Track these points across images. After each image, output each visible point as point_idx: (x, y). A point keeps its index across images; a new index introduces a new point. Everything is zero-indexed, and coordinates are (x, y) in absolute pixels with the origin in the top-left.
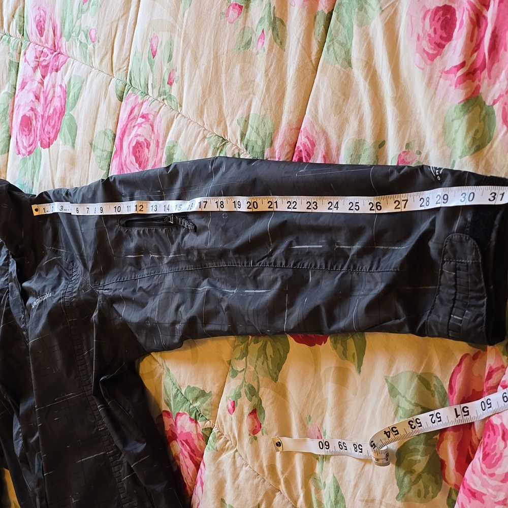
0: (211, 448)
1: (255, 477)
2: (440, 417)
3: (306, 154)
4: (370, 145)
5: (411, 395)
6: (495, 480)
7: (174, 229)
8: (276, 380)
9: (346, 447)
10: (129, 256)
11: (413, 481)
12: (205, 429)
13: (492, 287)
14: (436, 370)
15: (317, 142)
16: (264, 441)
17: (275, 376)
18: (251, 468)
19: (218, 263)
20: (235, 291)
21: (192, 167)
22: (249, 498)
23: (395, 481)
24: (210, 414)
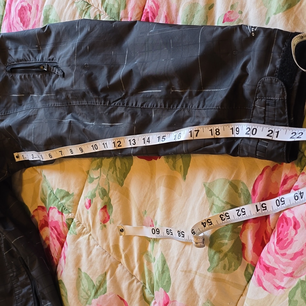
0: (72, 232)
1: (103, 254)
2: (245, 212)
3: (152, 14)
4: (202, 7)
5: (223, 196)
6: (285, 258)
7: (47, 75)
8: (122, 185)
9: (172, 233)
10: (13, 95)
11: (221, 258)
12: (68, 219)
13: (292, 119)
14: (243, 178)
15: (161, 5)
16: (111, 228)
17: (122, 182)
18: (100, 247)
19: (81, 102)
20: (94, 123)
21: (62, 27)
22: (99, 268)
23: (208, 258)
24: (72, 209)
